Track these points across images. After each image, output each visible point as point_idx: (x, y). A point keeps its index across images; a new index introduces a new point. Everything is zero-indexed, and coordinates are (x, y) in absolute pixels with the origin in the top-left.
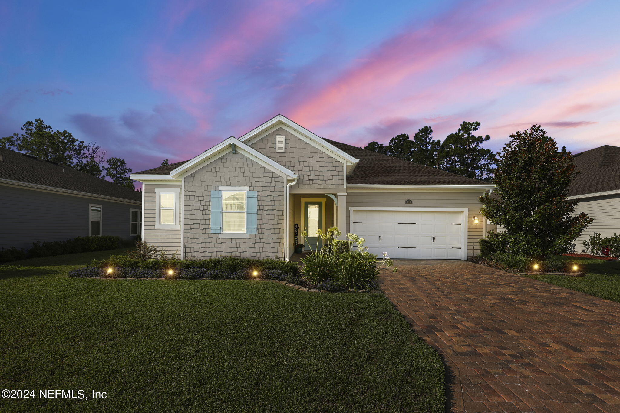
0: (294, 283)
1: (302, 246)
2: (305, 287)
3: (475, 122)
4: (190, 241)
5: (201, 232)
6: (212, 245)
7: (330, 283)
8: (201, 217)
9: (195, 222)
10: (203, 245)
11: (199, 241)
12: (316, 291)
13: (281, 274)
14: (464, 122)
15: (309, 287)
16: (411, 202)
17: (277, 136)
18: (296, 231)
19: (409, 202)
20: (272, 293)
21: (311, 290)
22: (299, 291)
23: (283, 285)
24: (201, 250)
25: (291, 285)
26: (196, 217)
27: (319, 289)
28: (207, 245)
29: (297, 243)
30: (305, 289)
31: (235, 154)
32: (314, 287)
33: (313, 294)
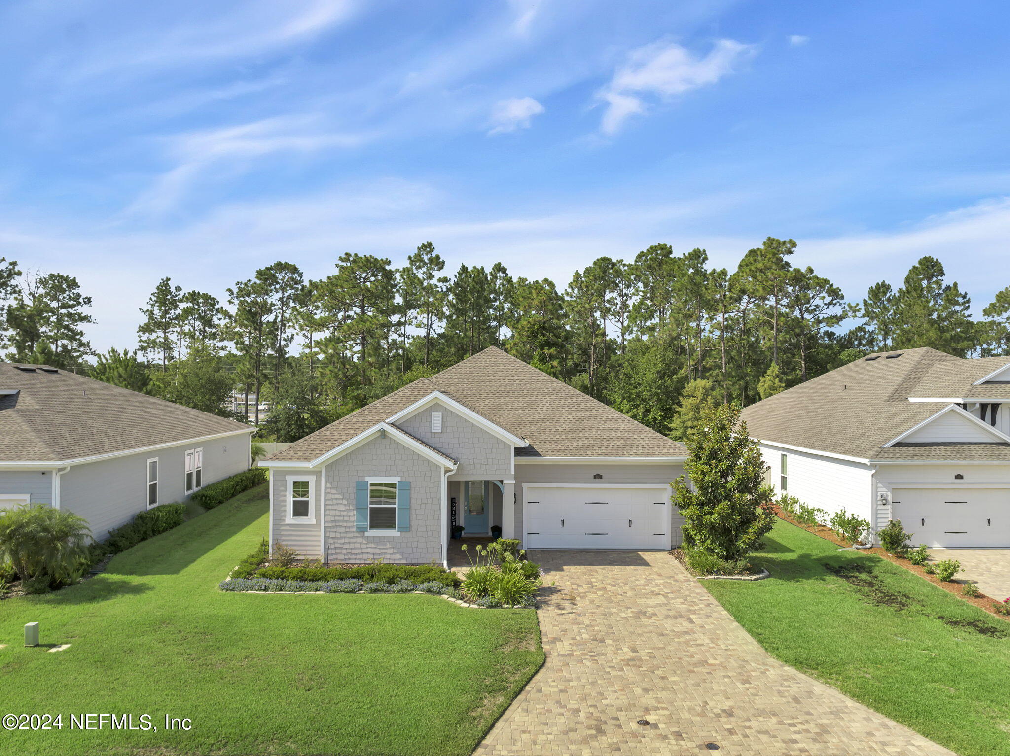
0: (455, 597)
1: (461, 529)
2: (465, 602)
3: (787, 240)
4: (331, 541)
5: (343, 530)
6: (357, 545)
7: (487, 600)
8: (345, 513)
9: (337, 518)
10: (346, 546)
11: (342, 541)
12: (476, 606)
13: (442, 588)
14: (769, 239)
15: (469, 601)
16: (601, 477)
17: (433, 414)
18: (454, 508)
19: (598, 477)
20: (437, 610)
21: (472, 606)
22: (461, 608)
23: (445, 600)
24: (344, 552)
25: (453, 600)
26: (338, 513)
27: (479, 605)
28: (352, 546)
29: (454, 524)
30: (466, 605)
31: (385, 438)
32: (474, 602)
33: (474, 609)
